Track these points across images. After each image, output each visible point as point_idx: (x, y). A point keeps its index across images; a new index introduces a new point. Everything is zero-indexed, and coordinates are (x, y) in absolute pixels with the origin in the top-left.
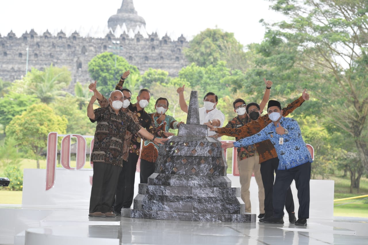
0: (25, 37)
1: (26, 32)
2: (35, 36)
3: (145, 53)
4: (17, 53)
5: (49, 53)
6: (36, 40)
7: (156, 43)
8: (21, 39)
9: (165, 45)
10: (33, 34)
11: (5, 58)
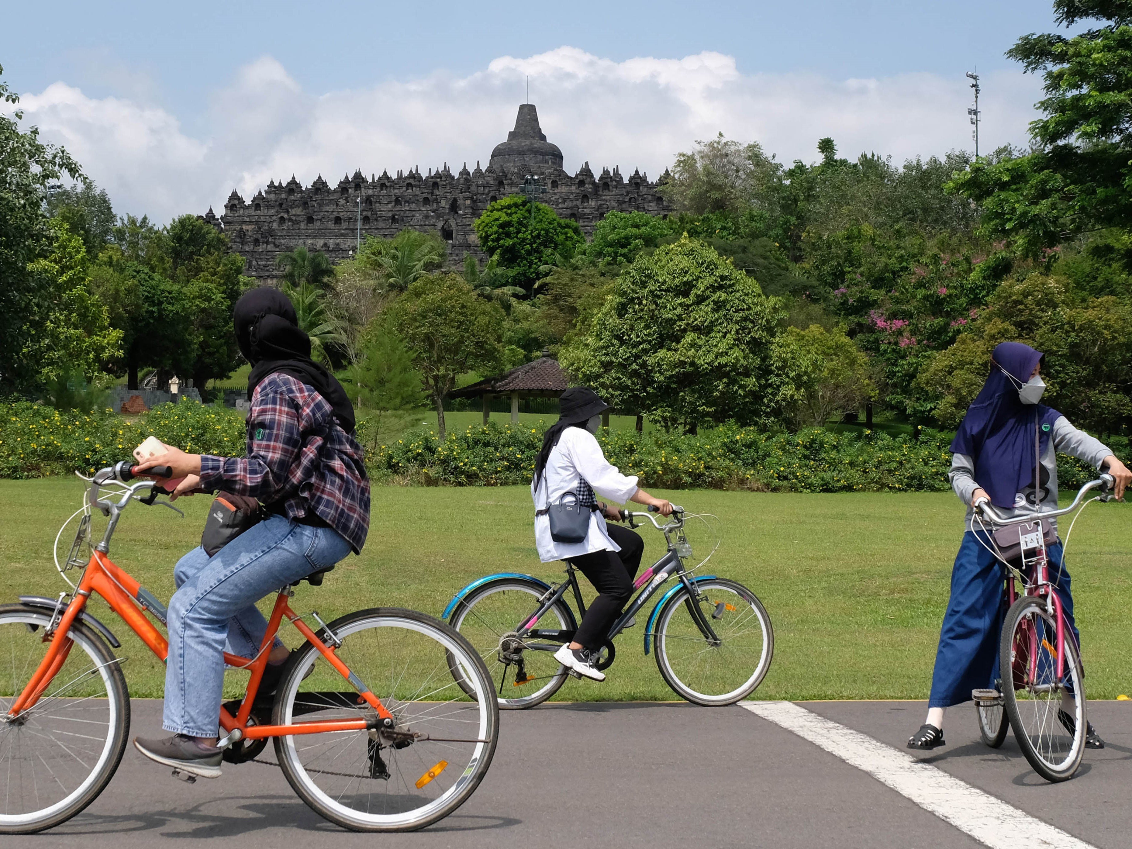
0: (344, 187)
1: (347, 177)
2: (362, 185)
3: (571, 208)
4: (332, 216)
5: (390, 214)
6: (364, 192)
7: (588, 187)
8: (337, 192)
9: (606, 192)
10: (358, 180)
11: (311, 226)
